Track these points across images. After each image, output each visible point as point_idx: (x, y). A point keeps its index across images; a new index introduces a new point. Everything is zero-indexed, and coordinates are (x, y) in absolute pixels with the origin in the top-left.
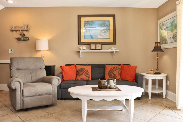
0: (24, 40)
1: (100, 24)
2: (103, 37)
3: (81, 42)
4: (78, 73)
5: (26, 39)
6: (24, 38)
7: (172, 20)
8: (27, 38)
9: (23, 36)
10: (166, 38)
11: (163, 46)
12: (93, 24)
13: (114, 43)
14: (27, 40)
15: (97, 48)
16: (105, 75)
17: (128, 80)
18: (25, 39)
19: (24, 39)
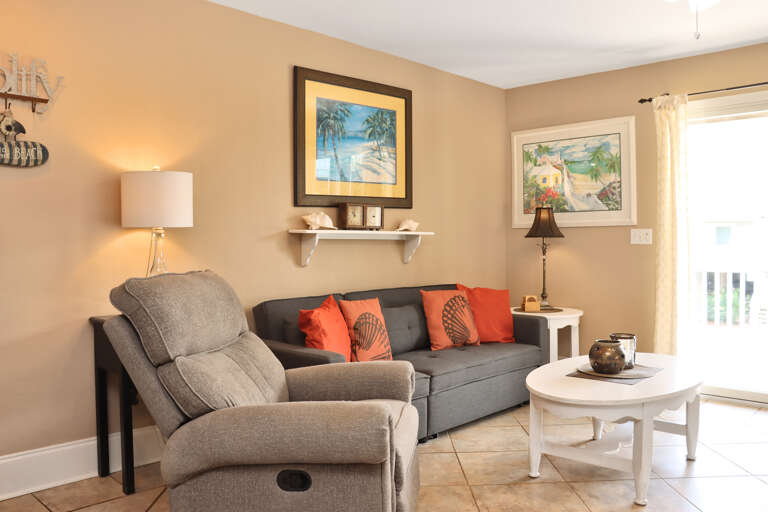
0: (19, 165)
1: (367, 121)
2: (375, 175)
3: (307, 193)
4: (357, 336)
5: (32, 157)
6: (16, 150)
7: (594, 143)
8: (40, 152)
9: (12, 133)
10: (563, 195)
11: (561, 220)
12: (346, 118)
13: (406, 203)
14: (36, 164)
15: (369, 224)
16: (431, 332)
17: (497, 342)
18: (24, 159)
19: (19, 154)
